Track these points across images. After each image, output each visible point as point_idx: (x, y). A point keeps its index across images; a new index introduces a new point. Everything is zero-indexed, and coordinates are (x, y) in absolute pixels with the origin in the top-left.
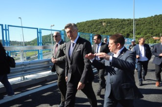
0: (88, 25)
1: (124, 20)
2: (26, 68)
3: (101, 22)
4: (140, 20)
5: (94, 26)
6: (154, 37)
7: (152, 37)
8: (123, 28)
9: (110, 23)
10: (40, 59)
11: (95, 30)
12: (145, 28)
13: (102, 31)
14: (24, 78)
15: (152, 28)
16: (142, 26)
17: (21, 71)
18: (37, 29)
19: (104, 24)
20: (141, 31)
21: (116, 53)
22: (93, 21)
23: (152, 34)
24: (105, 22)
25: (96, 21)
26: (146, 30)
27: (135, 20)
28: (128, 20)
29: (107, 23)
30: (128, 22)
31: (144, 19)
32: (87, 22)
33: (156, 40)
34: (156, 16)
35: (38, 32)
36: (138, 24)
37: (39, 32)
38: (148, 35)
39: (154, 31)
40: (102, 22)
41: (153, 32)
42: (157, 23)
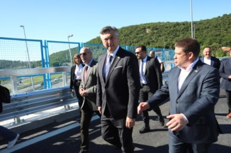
0: (124, 33)
1: (178, 24)
2: (20, 104)
3: (143, 28)
4: (201, 23)
5: (133, 34)
6: (223, 48)
7: (220, 47)
8: (176, 36)
9: (157, 29)
10: (48, 88)
11: (135, 40)
12: (210, 34)
13: (146, 41)
14: (19, 121)
15: (219, 35)
16: (205, 31)
17: (13, 110)
18: (41, 41)
19: (148, 31)
20: (204, 39)
21: (185, 68)
22: (132, 27)
23: (220, 43)
24: (149, 27)
25: (137, 27)
26: (211, 38)
27: (194, 23)
28: (184, 24)
29: (153, 30)
30: (183, 27)
31: (208, 21)
32: (123, 28)
33: (226, 52)
34: (225, 15)
35: (42, 46)
36: (198, 30)
37: (44, 46)
38: (214, 44)
39: (223, 38)
40: (145, 29)
41: (221, 40)
42: (226, 26)
